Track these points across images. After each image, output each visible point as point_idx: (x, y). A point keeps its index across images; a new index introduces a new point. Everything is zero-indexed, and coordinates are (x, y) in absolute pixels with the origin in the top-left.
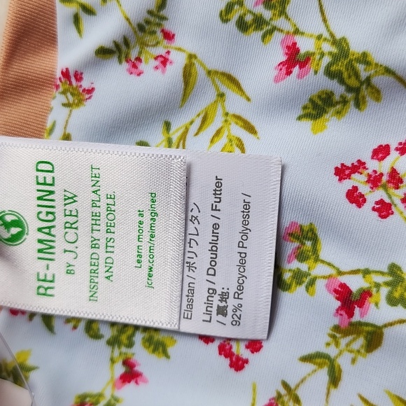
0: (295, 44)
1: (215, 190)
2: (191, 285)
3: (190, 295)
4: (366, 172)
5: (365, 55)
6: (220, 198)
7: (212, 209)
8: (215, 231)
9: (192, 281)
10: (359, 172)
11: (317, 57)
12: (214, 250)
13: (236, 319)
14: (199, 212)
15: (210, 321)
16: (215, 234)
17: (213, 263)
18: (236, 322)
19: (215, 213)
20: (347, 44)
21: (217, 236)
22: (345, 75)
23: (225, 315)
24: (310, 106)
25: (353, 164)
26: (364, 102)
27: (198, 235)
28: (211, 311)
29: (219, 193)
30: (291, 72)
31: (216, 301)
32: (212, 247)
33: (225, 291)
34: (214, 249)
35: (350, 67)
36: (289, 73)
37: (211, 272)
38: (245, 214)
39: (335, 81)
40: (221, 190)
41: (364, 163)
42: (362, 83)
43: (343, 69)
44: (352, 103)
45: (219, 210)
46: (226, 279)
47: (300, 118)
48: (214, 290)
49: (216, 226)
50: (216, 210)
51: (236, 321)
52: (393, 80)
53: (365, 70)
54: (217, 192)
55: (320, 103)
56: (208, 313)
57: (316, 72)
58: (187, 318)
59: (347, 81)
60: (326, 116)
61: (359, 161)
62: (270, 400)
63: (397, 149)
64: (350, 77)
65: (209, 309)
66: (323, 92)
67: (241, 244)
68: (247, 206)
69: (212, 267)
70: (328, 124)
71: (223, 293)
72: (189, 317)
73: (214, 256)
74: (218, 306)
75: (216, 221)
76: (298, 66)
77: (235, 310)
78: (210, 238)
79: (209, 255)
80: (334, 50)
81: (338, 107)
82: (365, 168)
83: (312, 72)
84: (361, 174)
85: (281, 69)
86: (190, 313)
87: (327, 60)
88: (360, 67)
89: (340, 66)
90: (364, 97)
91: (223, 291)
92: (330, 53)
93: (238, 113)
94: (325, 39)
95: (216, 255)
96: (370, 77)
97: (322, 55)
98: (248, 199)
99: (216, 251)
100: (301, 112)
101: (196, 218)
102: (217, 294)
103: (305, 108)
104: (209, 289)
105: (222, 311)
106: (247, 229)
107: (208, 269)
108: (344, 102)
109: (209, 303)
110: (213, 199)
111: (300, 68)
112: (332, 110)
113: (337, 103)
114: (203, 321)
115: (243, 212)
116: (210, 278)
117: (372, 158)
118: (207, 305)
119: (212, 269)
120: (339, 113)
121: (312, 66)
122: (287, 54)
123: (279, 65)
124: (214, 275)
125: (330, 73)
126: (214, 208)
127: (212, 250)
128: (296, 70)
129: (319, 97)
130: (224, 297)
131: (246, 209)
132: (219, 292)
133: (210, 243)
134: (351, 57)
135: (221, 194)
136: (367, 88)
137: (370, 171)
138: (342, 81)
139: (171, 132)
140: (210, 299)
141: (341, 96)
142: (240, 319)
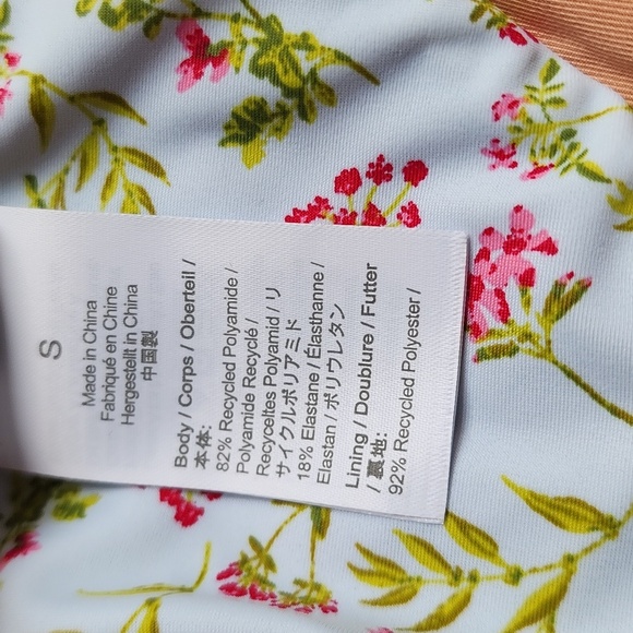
0: (199, 31)
1: (366, 285)
2: (330, 429)
3: (329, 445)
4: (330, 214)
5: (305, 36)
6: (374, 296)
7: (363, 313)
8: (367, 346)
9: (333, 423)
10: (320, 216)
11: (238, 47)
12: (366, 375)
13: (397, 483)
14: (343, 317)
15: (356, 487)
16: (368, 352)
17: (364, 396)
18: (397, 489)
19: (366, 319)
20: (279, 24)
21: (371, 354)
22: (280, 70)
23: (380, 476)
24: (236, 124)
25: (309, 205)
26: (313, 110)
27: (341, 352)
28: (358, 470)
29: (372, 288)
30: (202, 74)
31: (367, 453)
32: (363, 370)
33: (381, 438)
34: (366, 373)
35: (286, 56)
36: (198, 75)
37: (361, 408)
38: (413, 319)
39: (266, 80)
40: (375, 284)
41: (326, 200)
42: (304, 81)
43: (276, 61)
44: (295, 113)
45: (373, 315)
46: (383, 420)
47: (223, 143)
48: (364, 436)
49: (368, 339)
50: (368, 314)
51: (396, 486)
52: (349, 69)
53: (307, 58)
54: (370, 288)
55: (248, 118)
56: (355, 472)
57: (237, 70)
58: (323, 482)
59: (284, 79)
60: (261, 137)
61: (318, 199)
62: (231, 565)
63: (368, 175)
64: (286, 72)
65: (356, 466)
66: (250, 101)
67: (406, 365)
68: (415, 308)
69: (363, 402)
70: (266, 148)
71: (378, 441)
72: (326, 480)
73: (366, 384)
74: (370, 462)
75: (369, 331)
76: (211, 64)
77: (395, 469)
78: (360, 357)
79: (358, 383)
80: (261, 35)
81: (277, 121)
82: (328, 208)
83: (232, 69)
84: (324, 218)
85: (186, 72)
86: (327, 474)
87: (252, 49)
88: (300, 55)
89: (272, 58)
90: (311, 103)
91: (378, 438)
92: (256, 40)
93: (131, 145)
94: (245, 21)
95: (369, 382)
96: (315, 69)
97: (244, 43)
98: (416, 297)
99: (369, 376)
100: (223, 134)
101: (338, 327)
102: (369, 443)
103: (228, 127)
104: (357, 435)
105: (375, 470)
106: (415, 343)
107: (357, 405)
108: (283, 112)
109: (356, 457)
110: (363, 298)
111: (214, 66)
112: (268, 127)
113: (274, 115)
114: (347, 485)
115: (410, 316)
116: (359, 418)
117: (337, 191)
118: (353, 460)
119: (362, 405)
120: (278, 130)
121: (231, 62)
122: (190, 47)
123: (182, 65)
124: (366, 413)
125: (257, 70)
126: (365, 311)
127: (363, 375)
128: (209, 69)
129: (246, 108)
130: (379, 448)
131: (414, 312)
132: (372, 440)
133: (360, 364)
134: (285, 41)
135: (375, 290)
136: (313, 88)
137: (336, 211)
138: (276, 81)
139: (40, 189)
140: (358, 450)
141: (278, 105)
142: (402, 482)
